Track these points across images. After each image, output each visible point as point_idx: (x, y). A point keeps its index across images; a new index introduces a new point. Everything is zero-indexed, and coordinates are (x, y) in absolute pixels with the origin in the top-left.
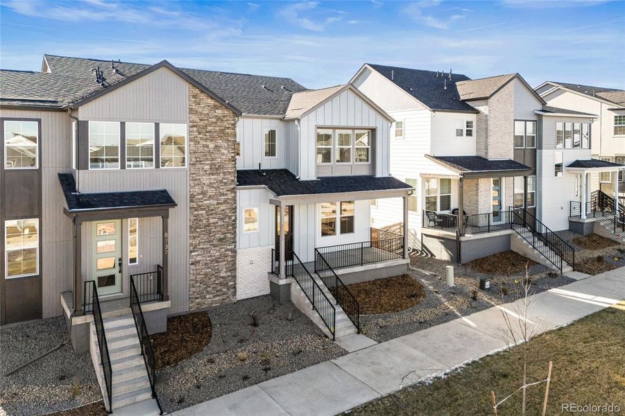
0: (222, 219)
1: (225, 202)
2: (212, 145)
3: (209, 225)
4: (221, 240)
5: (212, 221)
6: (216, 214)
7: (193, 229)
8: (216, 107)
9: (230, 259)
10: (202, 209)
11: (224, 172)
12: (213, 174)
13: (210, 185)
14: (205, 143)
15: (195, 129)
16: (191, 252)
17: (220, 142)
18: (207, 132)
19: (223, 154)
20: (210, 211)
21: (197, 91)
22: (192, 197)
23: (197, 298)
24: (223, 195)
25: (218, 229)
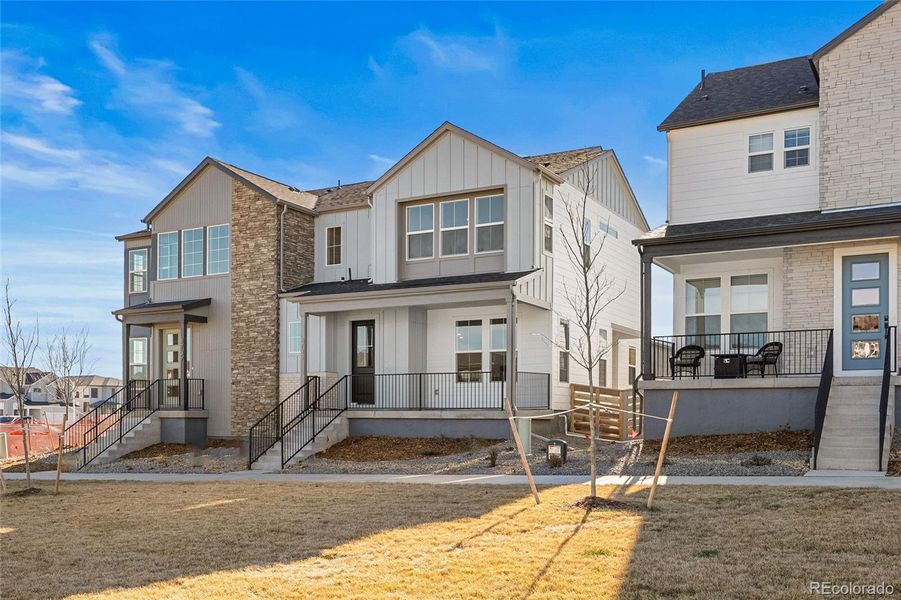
0: (261, 333)
1: (265, 312)
2: (252, 244)
3: (248, 340)
4: (260, 358)
5: (252, 334)
6: (255, 326)
7: (235, 343)
8: (257, 198)
9: (269, 383)
10: (242, 321)
11: (264, 276)
12: (252, 279)
13: (251, 292)
14: (245, 242)
15: (236, 228)
16: (233, 369)
17: (260, 240)
18: (247, 229)
19: (263, 254)
20: (250, 323)
21: (239, 184)
22: (234, 306)
23: (238, 424)
24: (263, 303)
25: (258, 344)
